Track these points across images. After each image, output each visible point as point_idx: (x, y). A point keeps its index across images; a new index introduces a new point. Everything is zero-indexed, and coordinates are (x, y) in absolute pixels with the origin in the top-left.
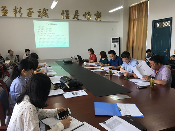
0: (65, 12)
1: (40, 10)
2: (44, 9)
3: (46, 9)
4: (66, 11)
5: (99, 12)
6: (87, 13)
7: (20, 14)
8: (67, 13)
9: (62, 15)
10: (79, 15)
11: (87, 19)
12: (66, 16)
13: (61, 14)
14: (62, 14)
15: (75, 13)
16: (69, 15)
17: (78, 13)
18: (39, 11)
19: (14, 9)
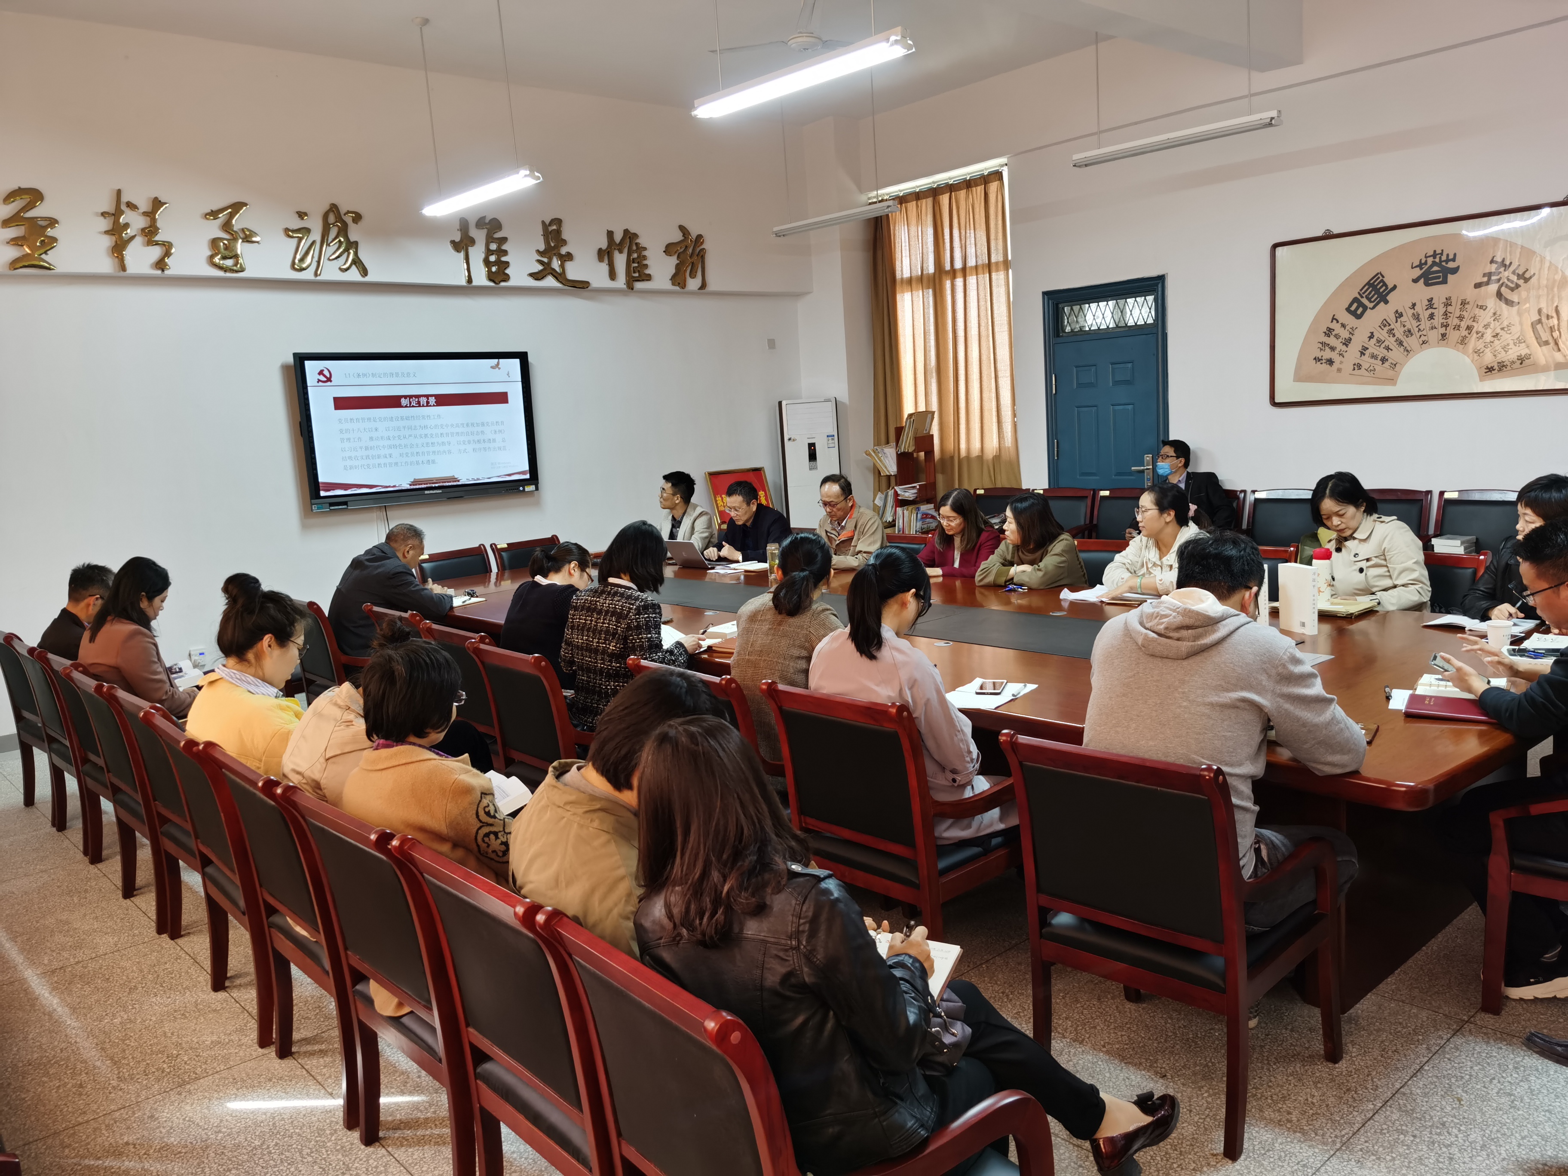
0: (479, 236)
1: (301, 215)
2: (334, 208)
3: (343, 209)
4: (481, 223)
5: (694, 234)
6: (618, 237)
7: (155, 253)
8: (489, 239)
9: (462, 255)
10: (569, 257)
11: (621, 282)
12: (487, 262)
13: (450, 248)
14: (457, 246)
15: (547, 242)
16: (505, 253)
17: (564, 242)
18: (297, 224)
19: (103, 214)
